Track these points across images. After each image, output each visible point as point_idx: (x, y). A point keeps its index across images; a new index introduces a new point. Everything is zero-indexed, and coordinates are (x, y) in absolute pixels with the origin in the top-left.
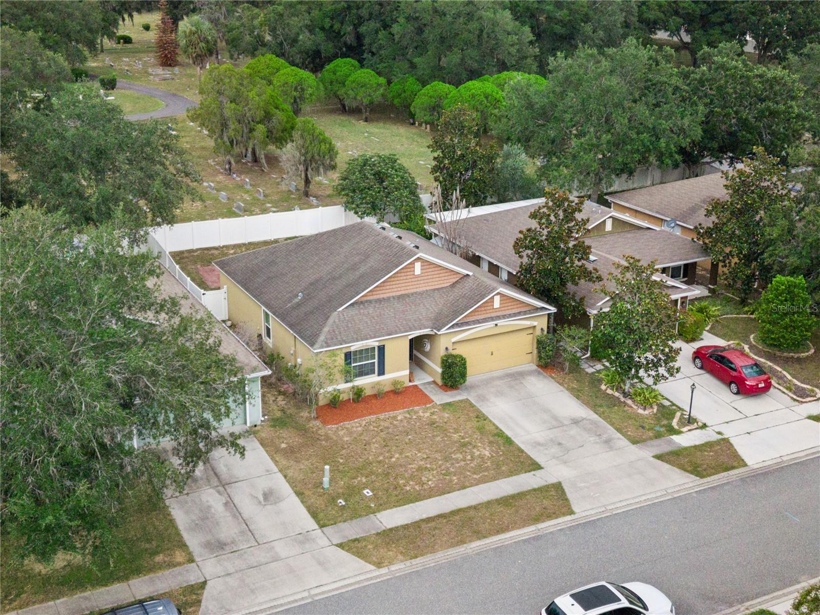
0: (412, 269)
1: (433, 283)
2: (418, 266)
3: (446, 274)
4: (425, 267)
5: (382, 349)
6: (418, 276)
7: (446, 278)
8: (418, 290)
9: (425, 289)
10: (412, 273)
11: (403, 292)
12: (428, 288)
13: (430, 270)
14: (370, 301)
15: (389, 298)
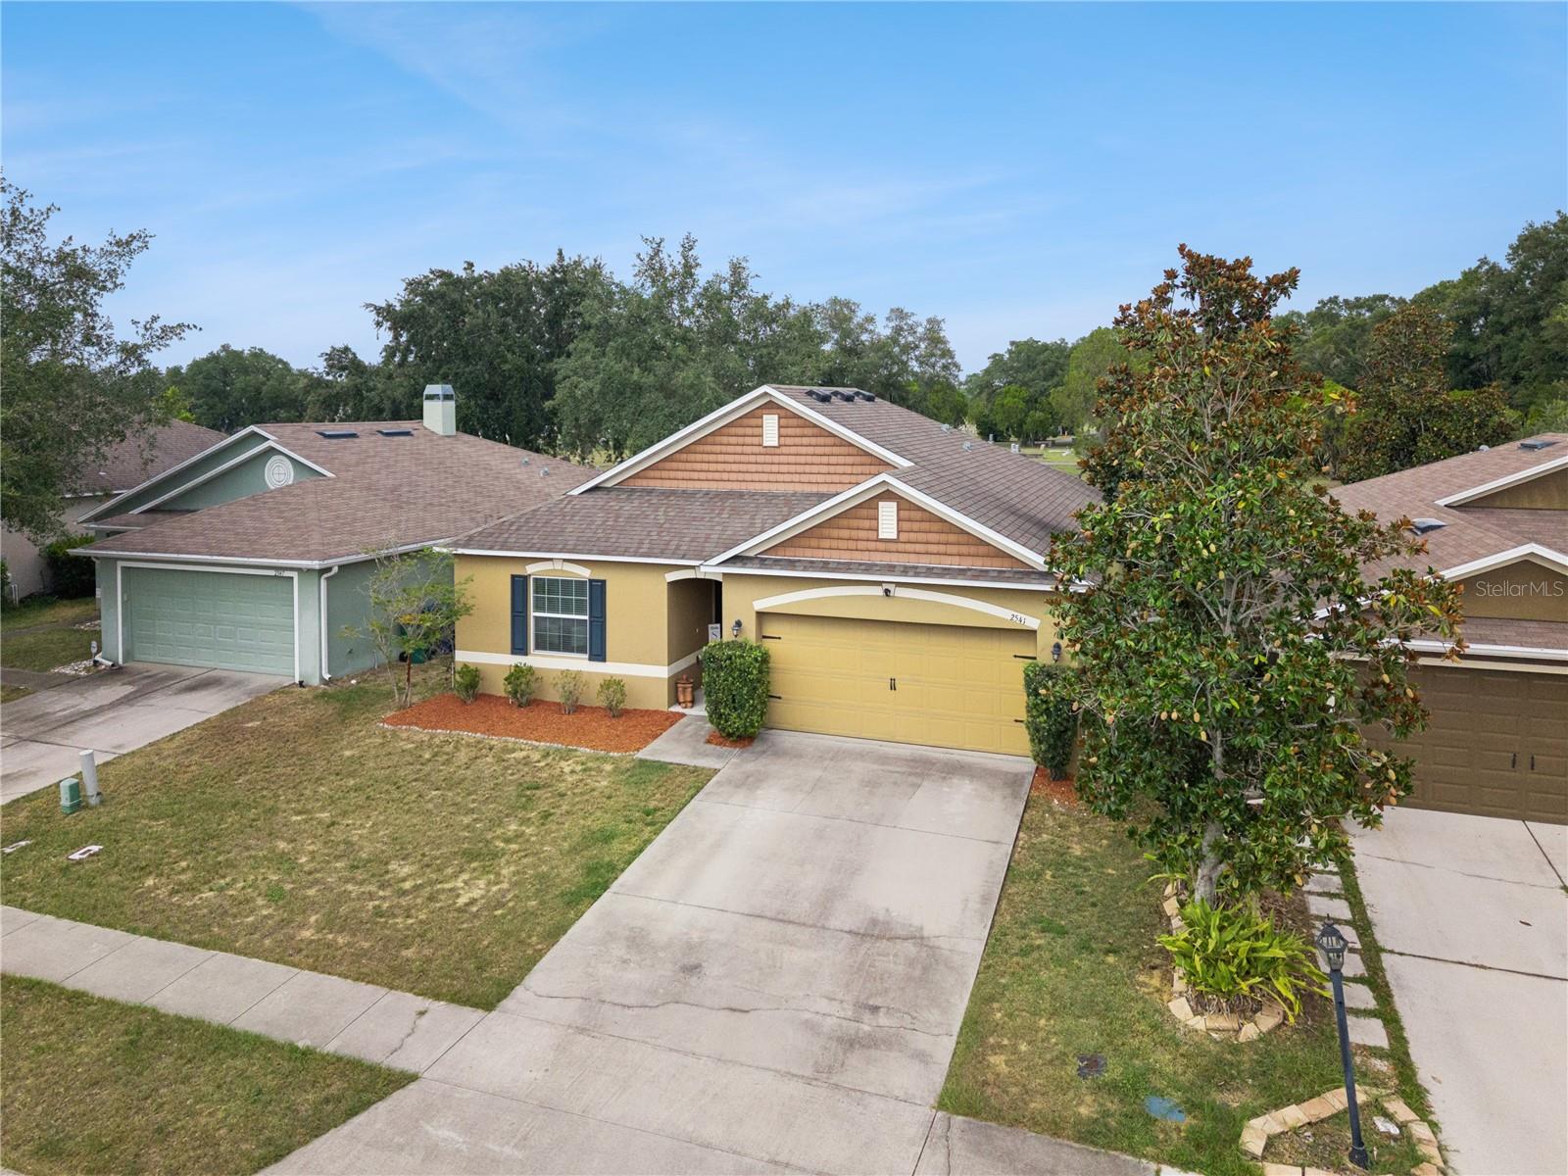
0: (756, 431)
1: (813, 478)
2: (770, 422)
3: (849, 460)
4: (790, 431)
5: (598, 589)
6: (770, 451)
7: (848, 469)
8: (774, 488)
9: (790, 488)
10: (756, 440)
11: (735, 487)
12: (799, 488)
13: (805, 441)
14: (650, 492)
15: (694, 494)
